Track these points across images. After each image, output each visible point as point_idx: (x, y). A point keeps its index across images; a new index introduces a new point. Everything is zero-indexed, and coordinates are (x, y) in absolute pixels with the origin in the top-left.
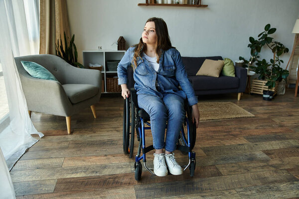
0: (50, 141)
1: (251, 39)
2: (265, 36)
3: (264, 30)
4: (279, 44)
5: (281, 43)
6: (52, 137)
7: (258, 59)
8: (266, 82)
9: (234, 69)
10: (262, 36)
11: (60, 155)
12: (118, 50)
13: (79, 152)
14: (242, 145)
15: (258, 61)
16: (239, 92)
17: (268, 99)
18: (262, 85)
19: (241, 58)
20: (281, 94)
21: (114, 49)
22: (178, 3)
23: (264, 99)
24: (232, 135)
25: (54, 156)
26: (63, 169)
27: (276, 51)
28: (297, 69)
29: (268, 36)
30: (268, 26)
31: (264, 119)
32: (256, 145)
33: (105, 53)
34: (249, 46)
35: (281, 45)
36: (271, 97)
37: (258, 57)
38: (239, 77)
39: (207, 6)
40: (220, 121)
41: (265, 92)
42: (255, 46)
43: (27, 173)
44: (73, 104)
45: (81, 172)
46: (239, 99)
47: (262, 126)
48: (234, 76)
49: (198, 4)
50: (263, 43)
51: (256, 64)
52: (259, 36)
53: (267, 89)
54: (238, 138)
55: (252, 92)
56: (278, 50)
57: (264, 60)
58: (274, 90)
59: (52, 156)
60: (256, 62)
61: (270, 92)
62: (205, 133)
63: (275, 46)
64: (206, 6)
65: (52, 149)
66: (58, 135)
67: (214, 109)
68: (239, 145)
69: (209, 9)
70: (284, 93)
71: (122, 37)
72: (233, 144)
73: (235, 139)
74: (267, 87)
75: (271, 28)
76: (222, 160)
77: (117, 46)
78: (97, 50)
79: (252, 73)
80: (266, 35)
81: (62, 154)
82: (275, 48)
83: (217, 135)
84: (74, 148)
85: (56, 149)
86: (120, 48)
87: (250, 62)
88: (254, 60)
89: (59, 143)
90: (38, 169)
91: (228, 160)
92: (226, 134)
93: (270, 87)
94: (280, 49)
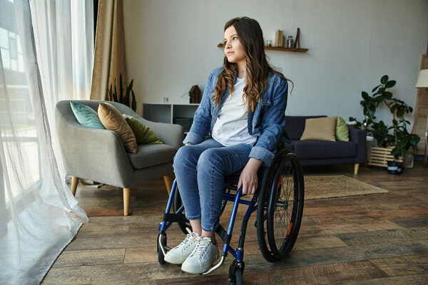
0: (99, 224)
1: (364, 94)
2: (382, 91)
3: (380, 83)
4: (399, 101)
5: (402, 100)
6: (101, 218)
7: (374, 121)
8: (391, 150)
9: (347, 131)
10: (378, 90)
11: (119, 245)
12: (191, 102)
13: (147, 241)
14: (393, 230)
15: (374, 123)
16: (357, 163)
17: (396, 173)
18: (385, 155)
19: (351, 119)
20: (409, 167)
21: (186, 101)
22: (270, 45)
23: (390, 172)
24: (370, 217)
25: (108, 247)
26: (127, 266)
27: (396, 111)
28: (426, 133)
29: (387, 90)
30: (385, 78)
31: (405, 197)
32: (414, 231)
33: (174, 105)
34: (362, 103)
35: (403, 102)
36: (399, 170)
37: (374, 118)
38: (356, 141)
39: (307, 50)
40: (344, 200)
41: (390, 163)
42: (369, 103)
43: (67, 272)
44: (135, 169)
45: (158, 271)
46: (356, 172)
47: (406, 206)
48: (347, 140)
49: (295, 46)
50: (378, 100)
51: (372, 127)
52: (373, 91)
53: (392, 160)
54: (381, 222)
55: (370, 164)
56: (399, 109)
57: (382, 122)
58: (401, 161)
59: (105, 246)
60: (372, 124)
61: (397, 163)
62: (330, 214)
63: (394, 104)
64: (305, 51)
65: (103, 236)
66: (110, 216)
67: (328, 184)
68: (389, 230)
69: (309, 55)
70: (412, 165)
71: (197, 86)
72: (378, 229)
73: (378, 223)
74: (393, 157)
75: (389, 80)
76: (375, 251)
77: (189, 97)
78: (162, 102)
79: (369, 138)
80: (384, 89)
81: (120, 243)
82: (394, 107)
83: (349, 216)
84: (138, 234)
85: (109, 235)
86: (193, 100)
87: (365, 124)
88: (369, 122)
89: (113, 227)
90: (84, 265)
91: (385, 252)
92: (361, 216)
93: (396, 157)
94: (400, 109)
